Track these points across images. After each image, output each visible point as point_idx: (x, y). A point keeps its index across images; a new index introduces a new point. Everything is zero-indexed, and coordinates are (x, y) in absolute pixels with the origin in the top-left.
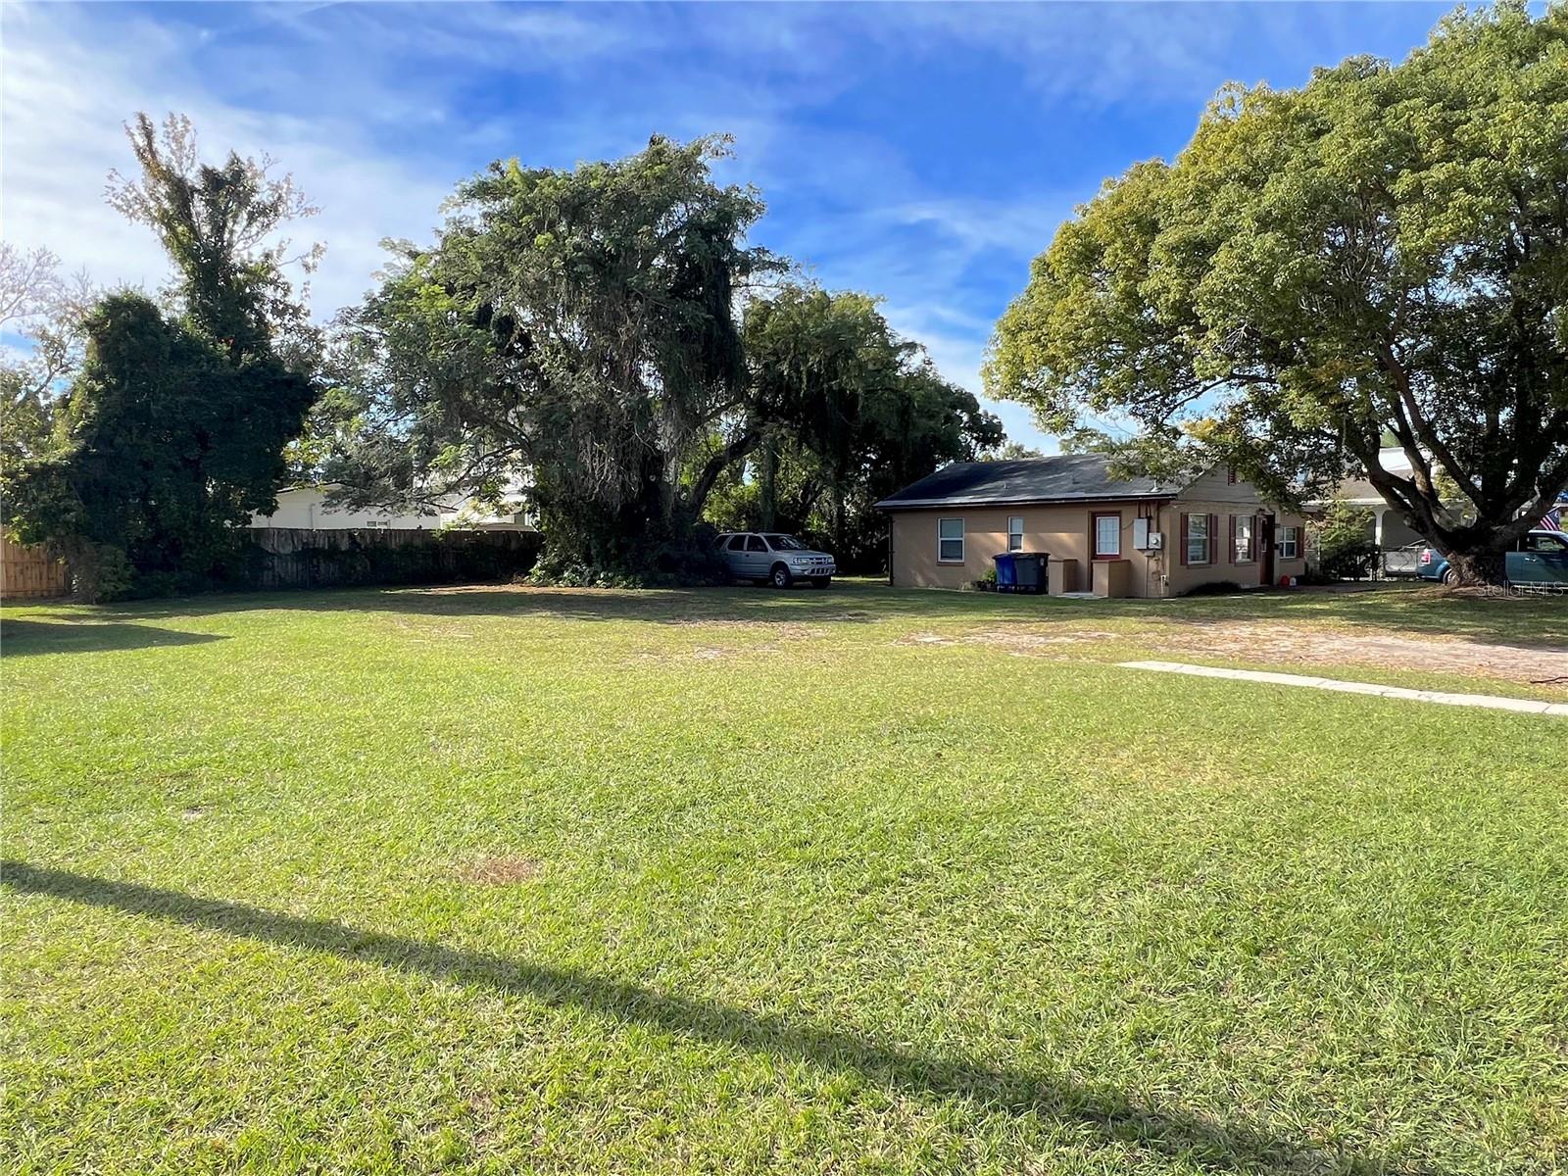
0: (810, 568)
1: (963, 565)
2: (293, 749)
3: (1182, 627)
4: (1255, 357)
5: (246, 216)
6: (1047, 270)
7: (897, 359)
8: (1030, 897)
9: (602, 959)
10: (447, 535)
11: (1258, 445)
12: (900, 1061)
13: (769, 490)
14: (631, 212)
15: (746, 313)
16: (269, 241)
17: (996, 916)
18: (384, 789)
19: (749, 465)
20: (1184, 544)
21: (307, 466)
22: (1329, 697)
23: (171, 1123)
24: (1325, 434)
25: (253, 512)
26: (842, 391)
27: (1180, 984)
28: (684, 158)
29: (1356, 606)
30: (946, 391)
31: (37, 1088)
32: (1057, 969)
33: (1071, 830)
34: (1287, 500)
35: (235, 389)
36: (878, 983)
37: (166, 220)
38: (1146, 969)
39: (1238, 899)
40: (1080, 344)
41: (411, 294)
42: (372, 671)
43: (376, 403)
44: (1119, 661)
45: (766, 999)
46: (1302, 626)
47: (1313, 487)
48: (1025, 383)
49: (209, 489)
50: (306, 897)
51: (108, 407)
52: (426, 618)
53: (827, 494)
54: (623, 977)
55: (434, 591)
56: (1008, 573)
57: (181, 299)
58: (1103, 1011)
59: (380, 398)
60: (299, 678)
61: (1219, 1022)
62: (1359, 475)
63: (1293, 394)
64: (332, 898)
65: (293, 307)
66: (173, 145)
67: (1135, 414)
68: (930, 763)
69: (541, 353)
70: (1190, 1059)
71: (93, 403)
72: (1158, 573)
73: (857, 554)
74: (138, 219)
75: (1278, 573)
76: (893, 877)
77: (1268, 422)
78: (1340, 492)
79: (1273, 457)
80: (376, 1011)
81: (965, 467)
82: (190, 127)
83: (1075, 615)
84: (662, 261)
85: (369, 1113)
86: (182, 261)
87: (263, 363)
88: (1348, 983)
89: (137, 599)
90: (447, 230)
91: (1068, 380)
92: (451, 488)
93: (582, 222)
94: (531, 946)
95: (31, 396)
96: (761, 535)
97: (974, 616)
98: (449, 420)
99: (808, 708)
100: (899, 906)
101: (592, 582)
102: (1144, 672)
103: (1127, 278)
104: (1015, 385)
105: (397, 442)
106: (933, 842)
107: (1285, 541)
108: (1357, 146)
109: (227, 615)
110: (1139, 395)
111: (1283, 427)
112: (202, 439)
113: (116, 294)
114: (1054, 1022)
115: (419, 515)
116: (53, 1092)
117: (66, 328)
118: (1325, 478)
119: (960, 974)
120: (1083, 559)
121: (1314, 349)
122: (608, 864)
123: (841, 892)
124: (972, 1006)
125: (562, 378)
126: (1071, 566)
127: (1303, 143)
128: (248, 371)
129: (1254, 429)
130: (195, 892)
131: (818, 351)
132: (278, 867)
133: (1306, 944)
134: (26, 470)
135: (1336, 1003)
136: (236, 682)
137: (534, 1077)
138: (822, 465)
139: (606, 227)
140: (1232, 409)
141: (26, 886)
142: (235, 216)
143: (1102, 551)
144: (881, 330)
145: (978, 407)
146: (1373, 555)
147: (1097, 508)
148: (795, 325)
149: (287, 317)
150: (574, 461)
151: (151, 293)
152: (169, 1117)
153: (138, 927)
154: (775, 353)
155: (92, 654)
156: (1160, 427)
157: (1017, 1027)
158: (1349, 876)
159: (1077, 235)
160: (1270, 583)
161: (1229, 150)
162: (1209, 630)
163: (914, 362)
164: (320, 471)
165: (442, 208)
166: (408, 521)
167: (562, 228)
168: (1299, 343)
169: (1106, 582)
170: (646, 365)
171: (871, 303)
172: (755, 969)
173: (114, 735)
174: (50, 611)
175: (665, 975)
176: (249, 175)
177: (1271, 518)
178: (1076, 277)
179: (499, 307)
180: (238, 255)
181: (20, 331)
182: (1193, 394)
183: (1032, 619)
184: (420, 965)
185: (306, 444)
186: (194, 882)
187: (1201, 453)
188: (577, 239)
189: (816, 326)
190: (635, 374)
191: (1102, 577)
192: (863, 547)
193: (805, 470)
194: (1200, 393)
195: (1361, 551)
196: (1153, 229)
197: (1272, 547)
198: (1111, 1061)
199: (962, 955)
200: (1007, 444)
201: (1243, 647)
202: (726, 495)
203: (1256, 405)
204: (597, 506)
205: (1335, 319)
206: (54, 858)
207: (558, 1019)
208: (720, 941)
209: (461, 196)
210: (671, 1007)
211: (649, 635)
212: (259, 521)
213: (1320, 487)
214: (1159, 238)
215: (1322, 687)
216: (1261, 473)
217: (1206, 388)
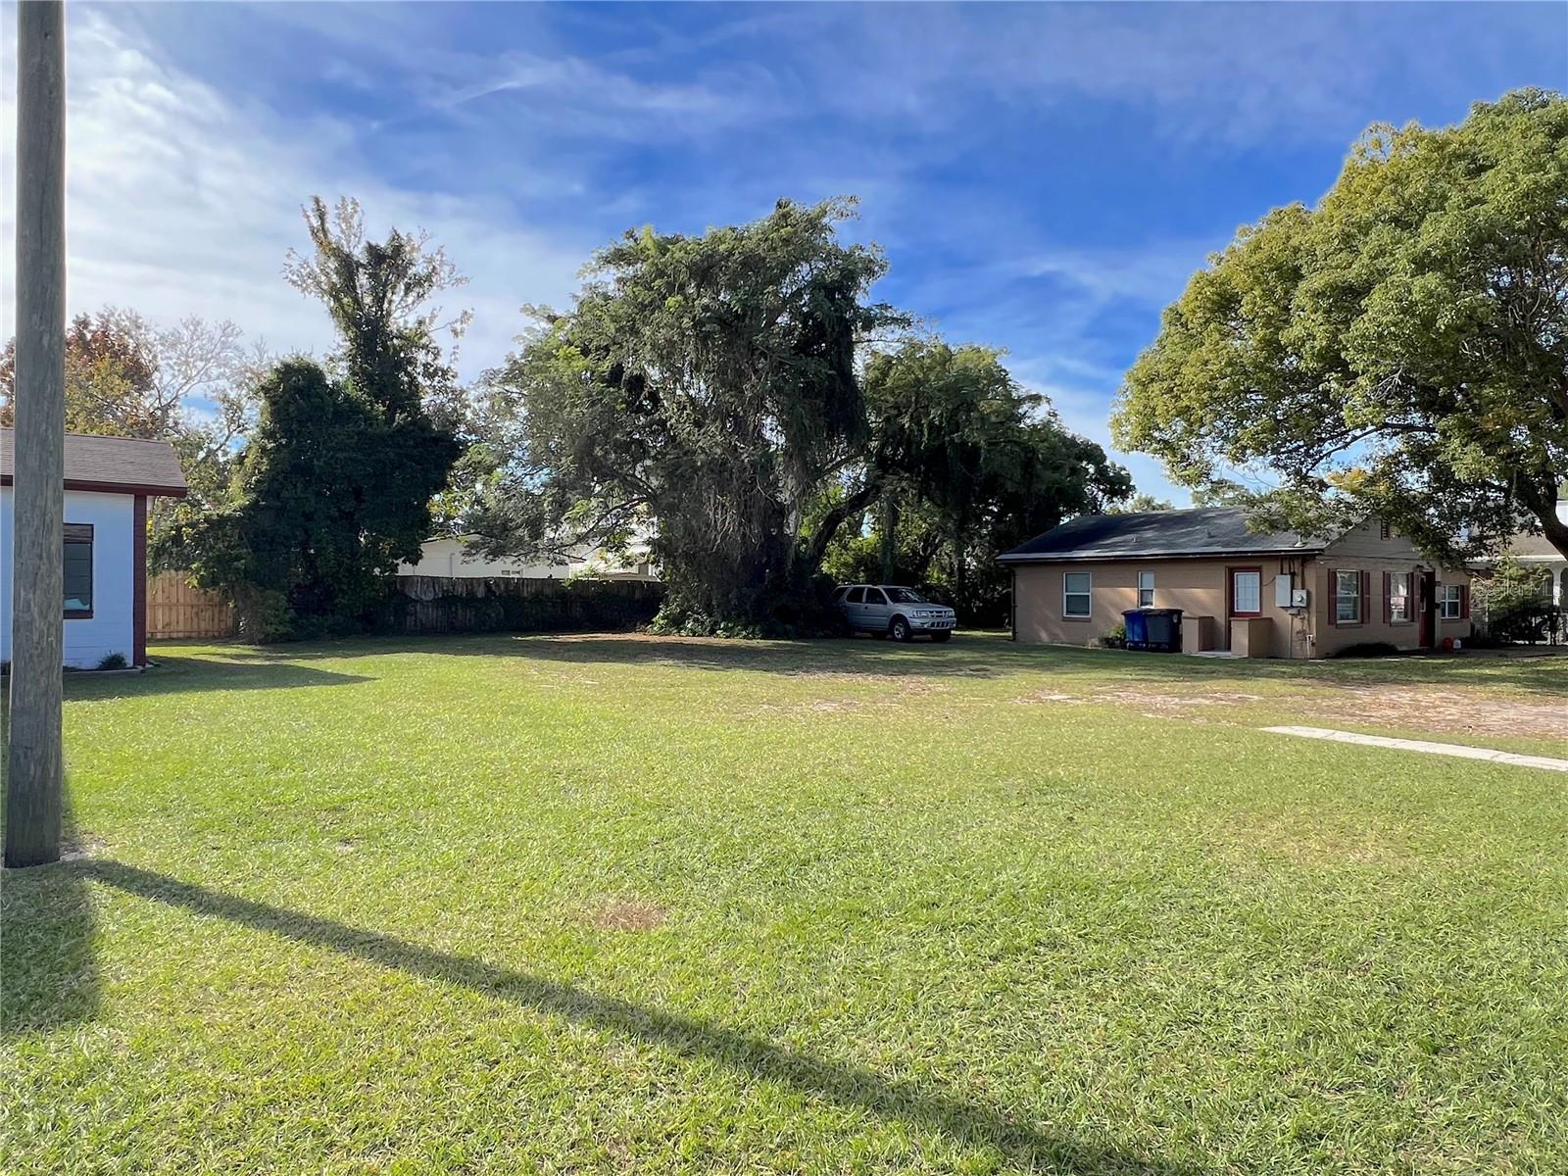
0: (930, 621)
1: (1089, 620)
2: (435, 788)
3: (1333, 691)
4: (1410, 404)
5: (403, 287)
6: (1179, 320)
7: (1020, 411)
8: (1175, 975)
9: (732, 1011)
10: (576, 583)
11: (1414, 497)
12: (1041, 1141)
13: (889, 541)
14: (756, 274)
15: (867, 368)
16: (423, 309)
17: (1138, 993)
18: (519, 830)
19: (868, 518)
20: (1332, 603)
21: (448, 517)
22: (1507, 772)
23: (332, 1144)
24: (1493, 486)
25: (400, 561)
26: (964, 443)
27: (1347, 1080)
28: (810, 221)
29: (1532, 672)
30: (1072, 443)
31: (214, 1101)
32: (1208, 1054)
33: (1218, 905)
34: (1449, 558)
35: (388, 446)
36: (1013, 1056)
37: (335, 293)
38: (1307, 1062)
39: (1410, 990)
40: (1216, 394)
41: (550, 356)
42: (505, 715)
43: (514, 458)
44: (1264, 725)
45: (899, 1065)
46: (1471, 693)
47: (1479, 543)
48: (1156, 434)
49: (362, 539)
50: (449, 932)
51: (277, 464)
52: (556, 664)
53: (948, 547)
54: (753, 1033)
55: (563, 638)
56: (1137, 629)
57: (344, 364)
58: (1261, 1104)
59: (517, 453)
60: (439, 720)
61: (1395, 1126)
62: (1533, 529)
63: (1456, 443)
64: (474, 936)
65: (443, 371)
66: (343, 226)
67: (1276, 466)
68: (1061, 826)
69: (668, 408)
70: (1363, 1165)
71: (264, 460)
72: (1303, 632)
73: (977, 608)
74: (310, 293)
75: (1439, 634)
76: (1026, 944)
77: (1425, 474)
78: (1511, 548)
79: (1432, 511)
80: (517, 1049)
81: (1091, 521)
82: (359, 209)
83: (1211, 675)
84: (786, 319)
85: (511, 1151)
86: (346, 329)
87: (414, 423)
88: (1546, 1092)
89: (295, 641)
90: (582, 295)
91: (1203, 431)
92: (581, 538)
93: (710, 284)
94: (662, 995)
95: (211, 453)
96: (879, 587)
97: (1104, 674)
98: (581, 474)
99: (931, 766)
100: (1033, 976)
101: (712, 632)
102: (1292, 738)
103: (1266, 325)
104: (1147, 437)
105: (533, 494)
106: (1067, 910)
107: (1447, 601)
108: (1525, 181)
109: (373, 657)
110: (1280, 446)
111: (1443, 478)
112: (358, 494)
113: (289, 360)
114: (1206, 1111)
115: (550, 565)
116: (227, 1105)
117: (244, 392)
118: (1493, 533)
119: (1102, 1053)
120: (1219, 614)
121: (1479, 396)
122: (734, 916)
123: (971, 957)
124: (1115, 1087)
125: (689, 433)
126: (1207, 624)
127: (1462, 181)
128: (401, 429)
129: (1410, 480)
130: (349, 922)
131: (939, 404)
132: (422, 902)
133: (1492, 1044)
134: (206, 521)
135: (1532, 1115)
136: (382, 722)
137: (669, 1127)
138: (944, 517)
139: (733, 287)
140: (1384, 460)
141: (202, 908)
142: (394, 287)
143: (1240, 608)
144: (1003, 382)
145: (1104, 458)
146: (1551, 617)
147: (1234, 563)
148: (917, 380)
149: (437, 379)
150: (697, 513)
151: (318, 359)
152: (328, 1138)
153: (298, 955)
154: (896, 407)
155: (256, 691)
156: (1304, 479)
157: (1166, 1114)
158: (1540, 972)
159: (1211, 283)
160: (1431, 645)
161: (1377, 191)
162: (1363, 695)
163: (1038, 414)
164: (460, 522)
165: (580, 274)
166: (539, 570)
167: (691, 290)
168: (1461, 390)
169: (1246, 642)
170: (769, 420)
171: (994, 355)
172: (886, 1032)
173: (276, 768)
174: (220, 650)
175: (795, 1033)
176: (408, 249)
177: (1431, 576)
178: (1212, 326)
179: (630, 368)
180: (395, 323)
181: (206, 395)
182: (1341, 444)
183: (1165, 679)
184: (557, 1006)
185: (450, 496)
186: (349, 912)
187: (1350, 506)
188: (705, 301)
189: (938, 379)
190: (758, 428)
191: (1241, 636)
192: (984, 601)
193: (925, 522)
194: (1349, 444)
195: (1537, 612)
196: (1296, 275)
197: (1432, 606)
198: (1273, 1159)
199: (1103, 1033)
200: (1136, 496)
201: (1402, 713)
202: (845, 547)
203: (1412, 455)
204: (721, 558)
205: (1501, 363)
206: (226, 882)
207: (690, 1071)
208: (850, 1001)
209: (598, 262)
210: (801, 1067)
211: (769, 686)
212: (405, 569)
213: (1488, 542)
214: (1303, 285)
215: (1497, 760)
216: (1418, 528)
217: (1355, 438)
